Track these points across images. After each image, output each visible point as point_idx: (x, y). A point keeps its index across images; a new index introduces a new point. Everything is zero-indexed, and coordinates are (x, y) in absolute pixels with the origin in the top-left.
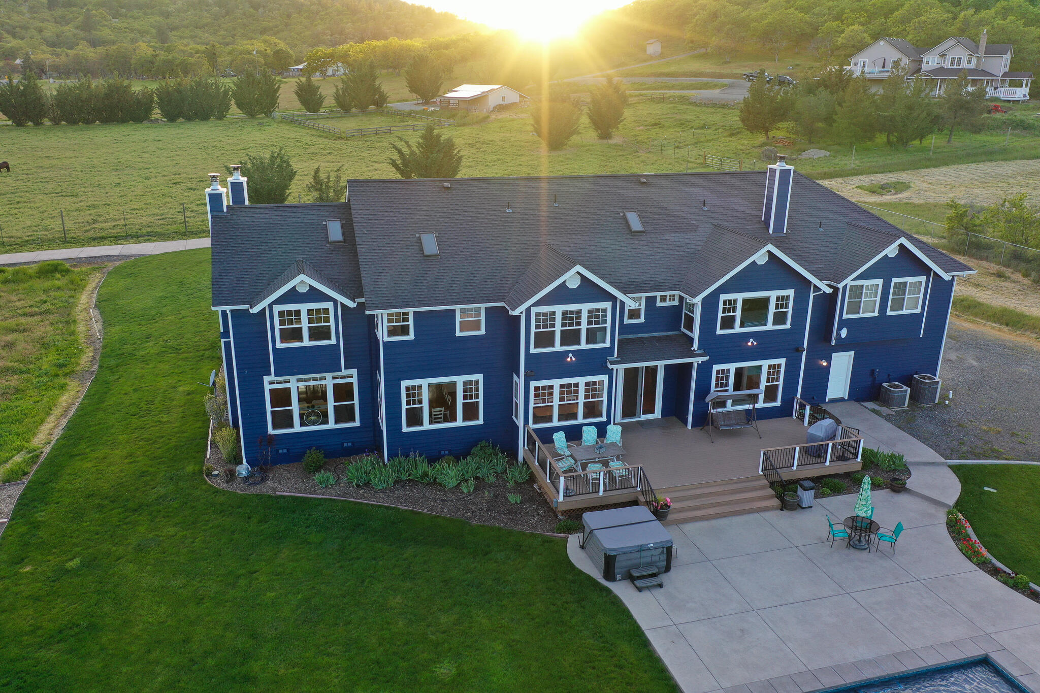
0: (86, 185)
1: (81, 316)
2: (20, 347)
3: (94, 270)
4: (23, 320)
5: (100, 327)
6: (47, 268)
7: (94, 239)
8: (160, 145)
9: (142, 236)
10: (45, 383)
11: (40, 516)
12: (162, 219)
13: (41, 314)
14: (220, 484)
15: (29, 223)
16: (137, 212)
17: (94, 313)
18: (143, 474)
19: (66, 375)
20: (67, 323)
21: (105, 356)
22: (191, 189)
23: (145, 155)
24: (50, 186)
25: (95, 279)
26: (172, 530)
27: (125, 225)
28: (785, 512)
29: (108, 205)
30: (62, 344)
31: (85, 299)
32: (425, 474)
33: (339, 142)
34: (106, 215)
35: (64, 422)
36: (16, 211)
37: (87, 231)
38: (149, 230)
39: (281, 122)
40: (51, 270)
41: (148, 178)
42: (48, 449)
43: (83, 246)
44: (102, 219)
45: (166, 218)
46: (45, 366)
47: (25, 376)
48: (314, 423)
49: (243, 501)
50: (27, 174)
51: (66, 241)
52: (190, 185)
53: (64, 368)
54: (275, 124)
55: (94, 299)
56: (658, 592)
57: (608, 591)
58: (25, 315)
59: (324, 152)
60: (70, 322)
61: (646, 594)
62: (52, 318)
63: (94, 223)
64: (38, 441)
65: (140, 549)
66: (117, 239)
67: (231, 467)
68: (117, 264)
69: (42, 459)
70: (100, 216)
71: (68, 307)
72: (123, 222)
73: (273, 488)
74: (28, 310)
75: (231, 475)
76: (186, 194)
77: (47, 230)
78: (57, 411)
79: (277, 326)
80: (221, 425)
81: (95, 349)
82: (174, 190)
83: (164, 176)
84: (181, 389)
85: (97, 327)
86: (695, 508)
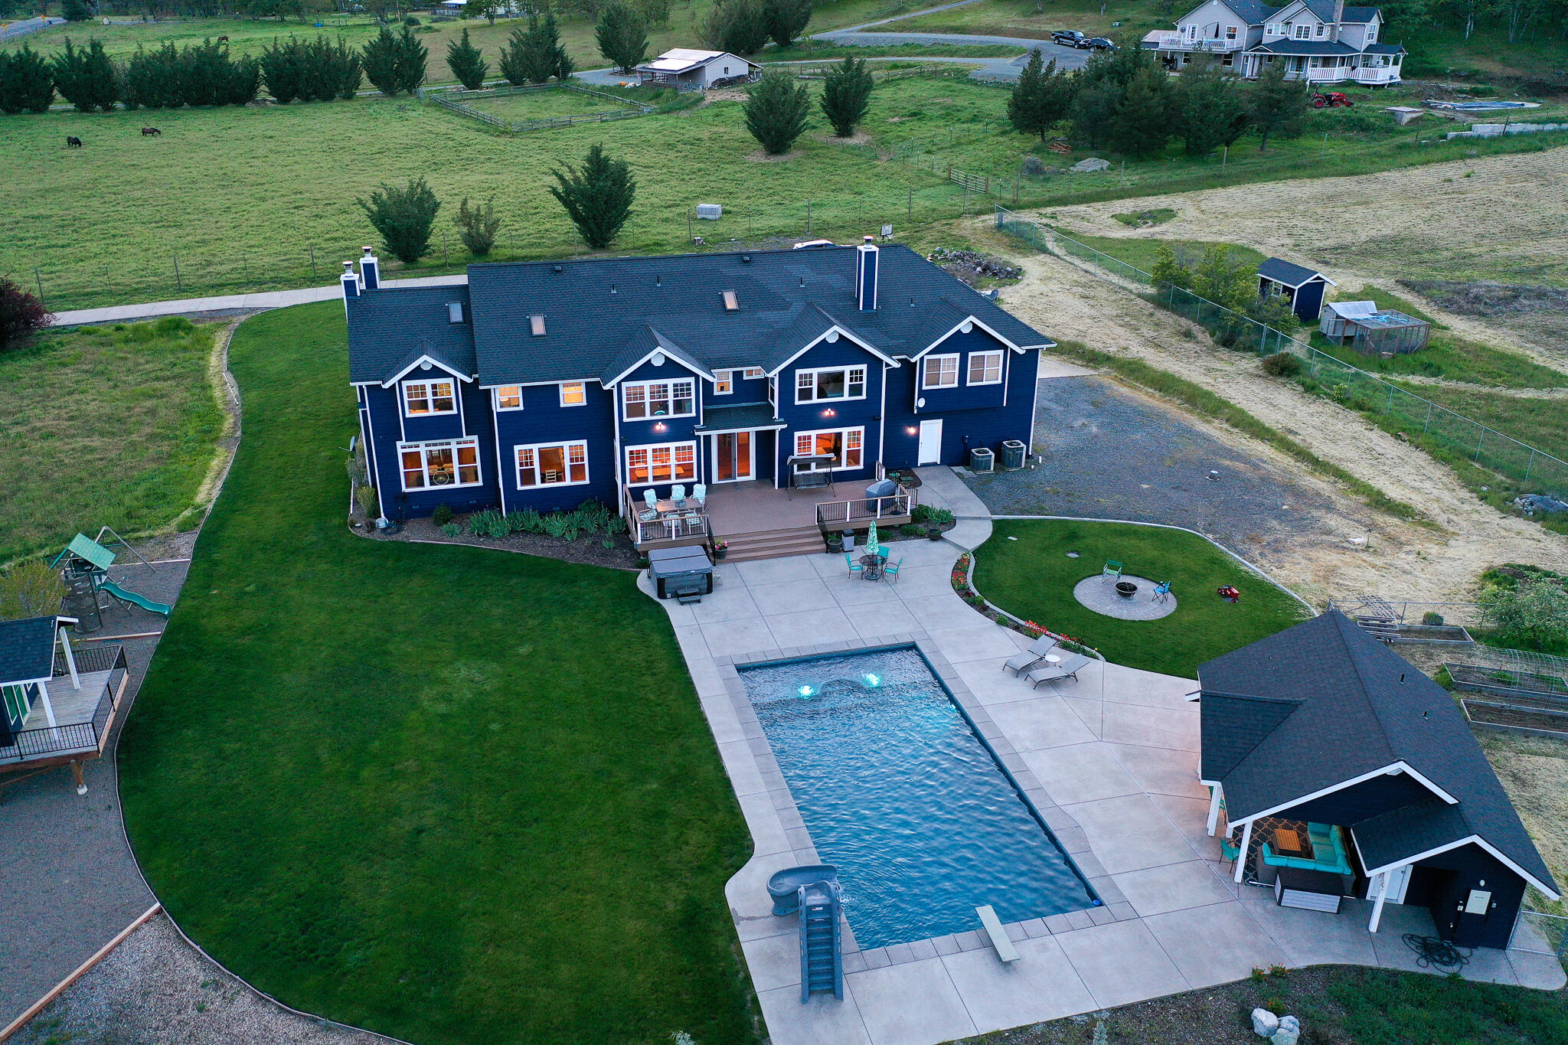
0: (188, 211)
1: (215, 381)
2: (162, 412)
3: (219, 326)
4: (157, 385)
5: (237, 393)
6: (168, 324)
7: (213, 287)
8: (271, 144)
9: (265, 283)
10: (194, 449)
11: (216, 556)
12: (286, 260)
13: (174, 378)
14: (362, 533)
15: (134, 266)
16: (256, 250)
17: (228, 377)
18: (296, 525)
19: (212, 441)
20: (203, 388)
21: (246, 423)
22: (317, 216)
23: (256, 162)
24: (147, 212)
25: (221, 339)
26: (324, 566)
27: (245, 269)
28: (829, 555)
29: (221, 239)
30: (201, 410)
31: (216, 361)
32: (537, 526)
33: (502, 140)
34: (220, 254)
35: (220, 484)
36: (114, 249)
37: (202, 276)
38: (272, 274)
39: (428, 105)
40: (173, 326)
41: (263, 199)
42: (210, 506)
43: (201, 296)
44: (217, 260)
45: (290, 259)
46: (191, 433)
47: (173, 442)
48: (442, 483)
49: (382, 546)
50: (115, 194)
51: (182, 290)
52: (315, 211)
53: (209, 435)
54: (422, 108)
55: (225, 362)
56: (695, 606)
57: (659, 605)
58: (157, 379)
59: (483, 157)
60: (206, 387)
61: (686, 607)
62: (188, 382)
63: (208, 265)
64: (200, 498)
65: (300, 579)
66: (237, 287)
67: (372, 520)
68: (243, 318)
69: (207, 514)
70: (214, 255)
71: (200, 372)
72: (242, 264)
73: (407, 537)
74: (159, 374)
75: (372, 527)
76: (311, 224)
77: (156, 275)
78: (211, 475)
79: (406, 399)
80: (362, 484)
81: (236, 415)
82: (296, 218)
83: (283, 196)
84: (323, 454)
85: (233, 392)
86: (753, 550)
